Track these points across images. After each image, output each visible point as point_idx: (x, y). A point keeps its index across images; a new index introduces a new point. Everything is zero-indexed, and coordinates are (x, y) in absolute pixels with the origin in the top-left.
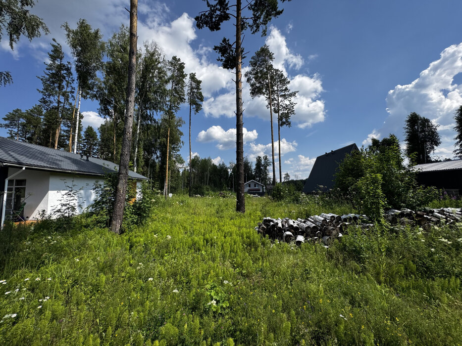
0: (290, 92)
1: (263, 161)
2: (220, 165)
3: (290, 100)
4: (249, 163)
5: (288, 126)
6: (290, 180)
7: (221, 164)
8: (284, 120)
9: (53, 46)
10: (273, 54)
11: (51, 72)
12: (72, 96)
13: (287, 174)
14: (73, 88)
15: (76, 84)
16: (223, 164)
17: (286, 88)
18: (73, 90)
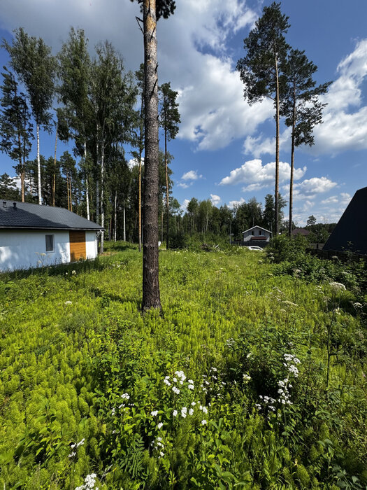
0: (317, 86)
3: (315, 100)
5: (308, 144)
6: (316, 223)
8: (302, 135)
9: (4, 75)
10: (287, 18)
11: (7, 108)
12: (32, 135)
13: (312, 217)
14: (31, 125)
15: (32, 120)
17: (309, 80)
18: (31, 128)
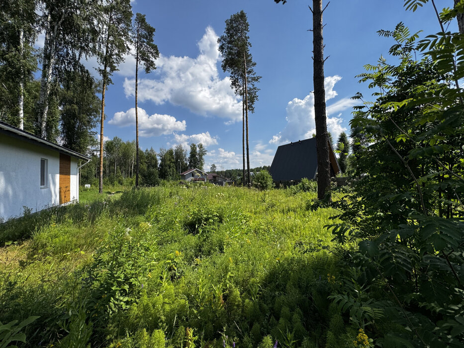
1: (198, 149)
2: (147, 151)
4: (183, 150)
7: (149, 150)
16: (152, 150)
